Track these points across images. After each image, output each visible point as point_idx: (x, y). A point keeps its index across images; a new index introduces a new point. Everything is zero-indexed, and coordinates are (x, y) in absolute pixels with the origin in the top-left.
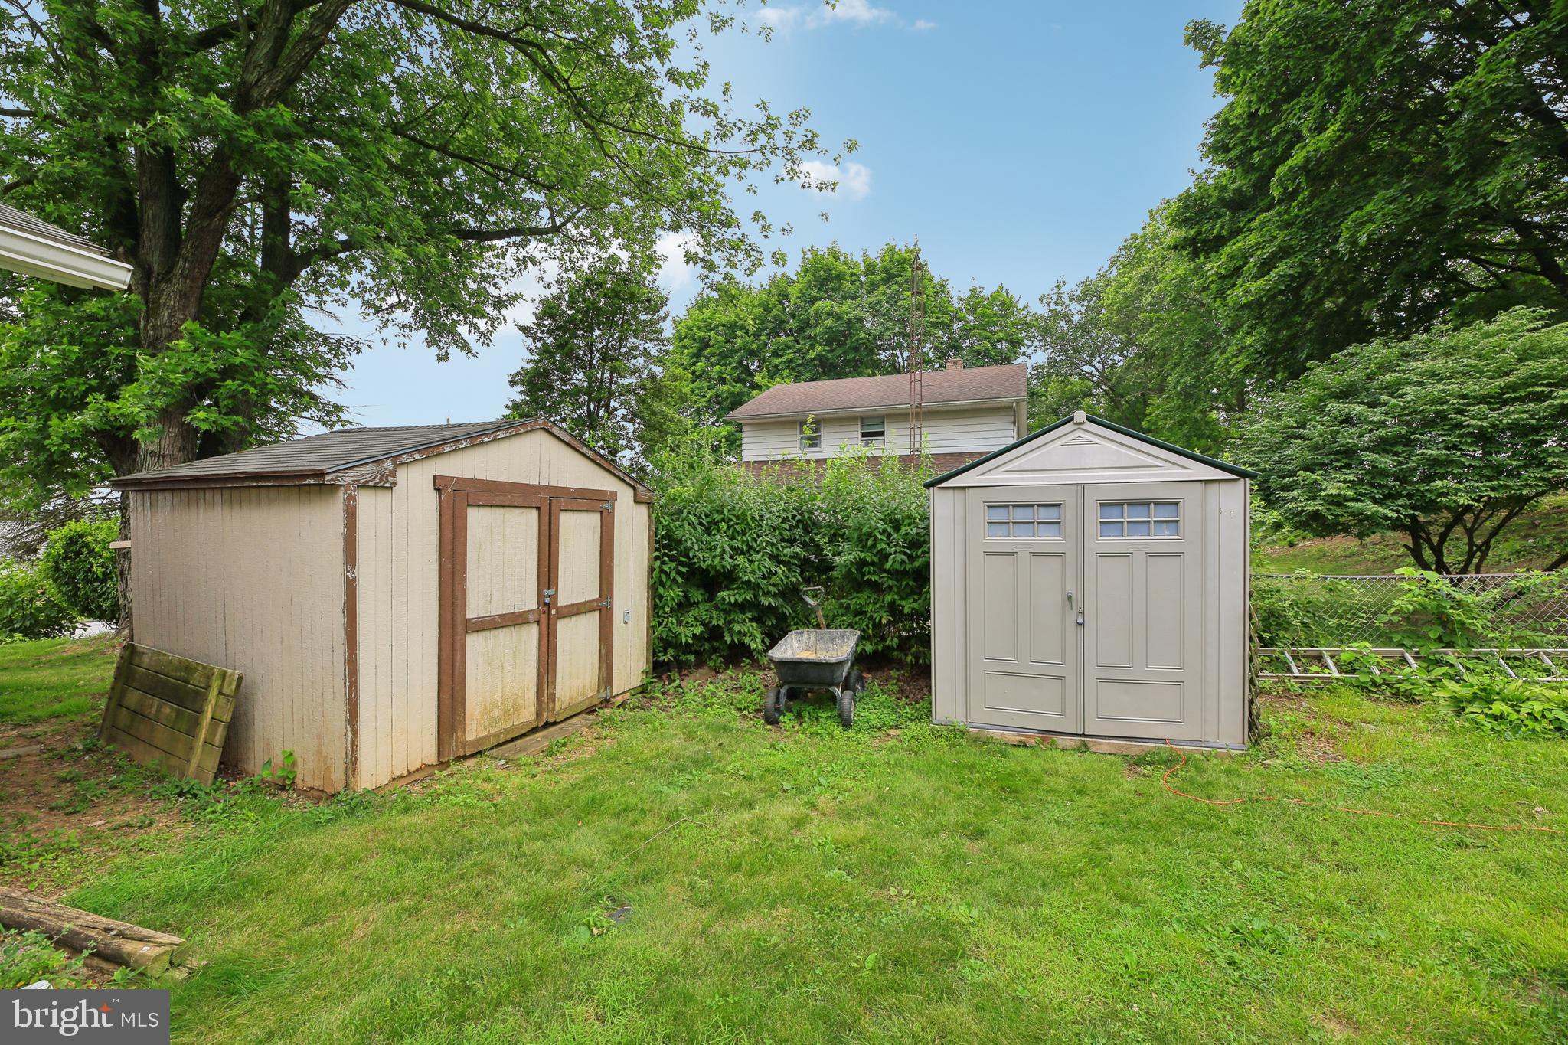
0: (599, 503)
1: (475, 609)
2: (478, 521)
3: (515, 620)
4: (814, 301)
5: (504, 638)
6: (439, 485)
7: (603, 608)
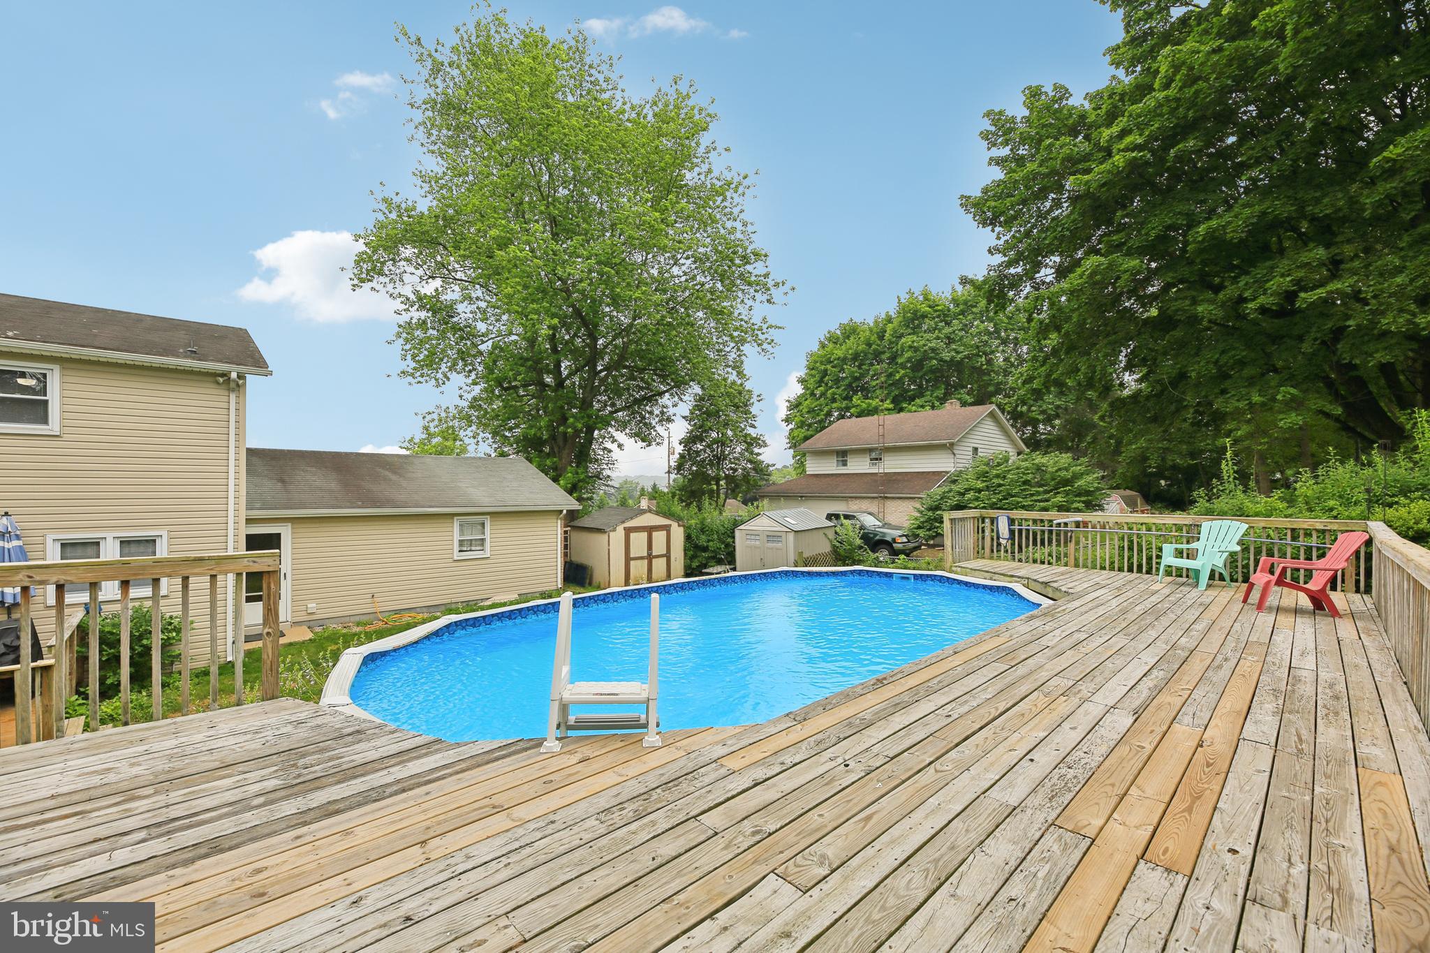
0: (667, 528)
1: (632, 555)
2: (633, 535)
3: (642, 558)
4: (902, 336)
5: (639, 562)
6: (625, 529)
7: (668, 556)
